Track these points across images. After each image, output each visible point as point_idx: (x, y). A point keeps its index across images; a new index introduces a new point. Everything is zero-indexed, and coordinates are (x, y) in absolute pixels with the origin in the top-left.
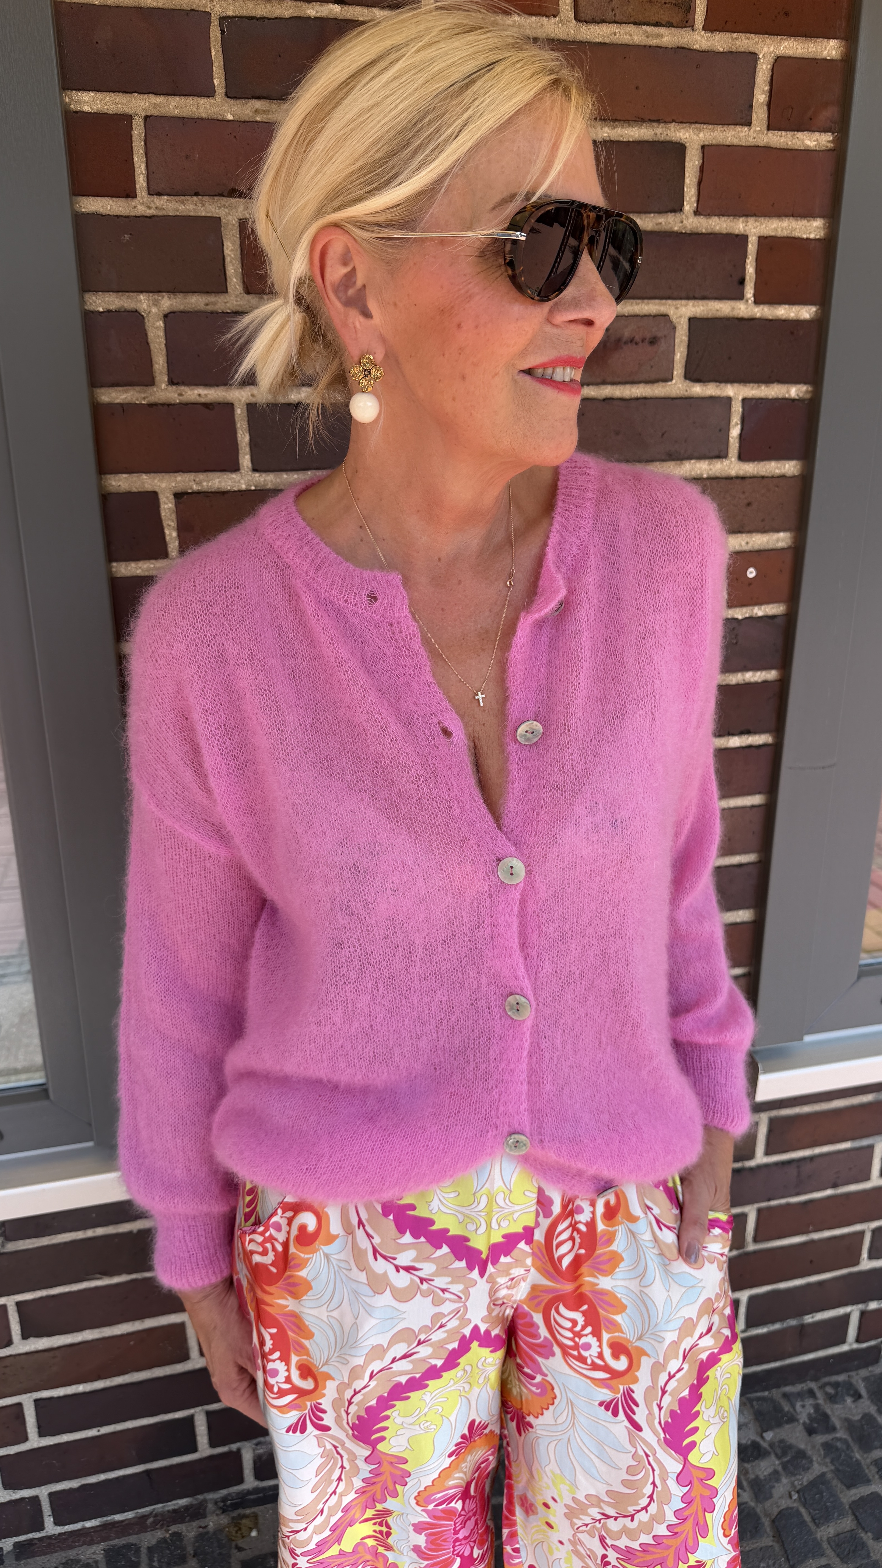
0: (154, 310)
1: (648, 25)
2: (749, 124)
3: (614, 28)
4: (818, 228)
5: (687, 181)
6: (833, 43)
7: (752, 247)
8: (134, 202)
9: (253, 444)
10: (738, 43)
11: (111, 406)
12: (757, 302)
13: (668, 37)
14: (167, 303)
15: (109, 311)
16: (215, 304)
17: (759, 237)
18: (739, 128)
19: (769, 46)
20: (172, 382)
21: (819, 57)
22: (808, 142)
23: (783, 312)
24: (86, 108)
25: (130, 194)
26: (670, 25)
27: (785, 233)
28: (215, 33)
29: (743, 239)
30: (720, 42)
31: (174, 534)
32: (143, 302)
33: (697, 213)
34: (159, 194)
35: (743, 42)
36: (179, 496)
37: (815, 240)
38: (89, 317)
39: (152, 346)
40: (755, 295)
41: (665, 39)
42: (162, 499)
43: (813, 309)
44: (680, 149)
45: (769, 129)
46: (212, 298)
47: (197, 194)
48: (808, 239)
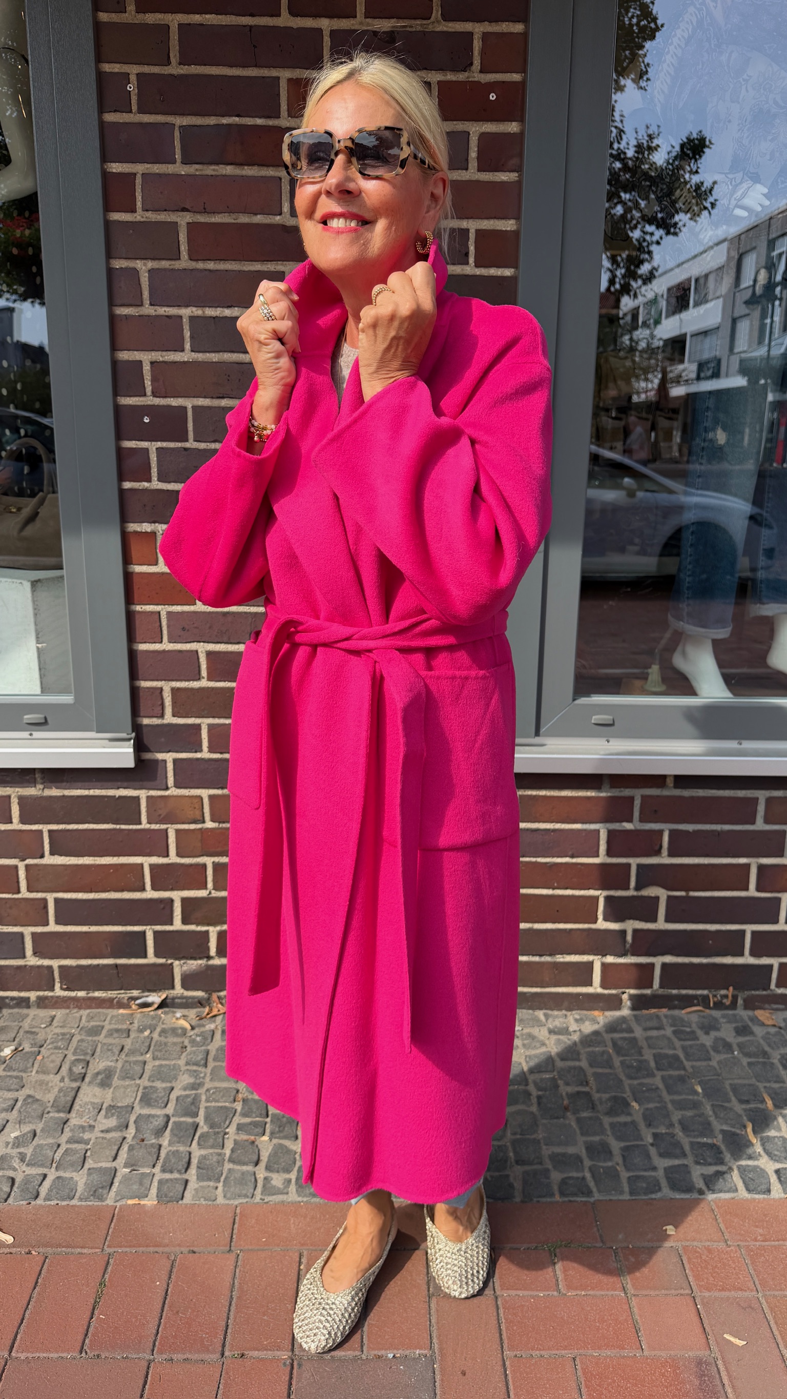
0: (144, 268)
2: (467, 169)
4: (512, 224)
6: (514, 124)
7: (472, 236)
8: (135, 215)
9: (192, 337)
11: (120, 315)
12: (477, 266)
14: (150, 264)
15: (122, 268)
16: (174, 265)
17: (476, 230)
18: (460, 171)
20: (151, 304)
21: (506, 132)
22: (503, 178)
23: (493, 272)
24: (114, 171)
25: (133, 210)
27: (492, 228)
28: (177, 134)
31: (150, 383)
32: (139, 264)
34: (147, 210)
36: (152, 363)
37: (511, 231)
39: (142, 286)
40: (475, 262)
42: (144, 364)
43: (513, 270)
46: (173, 262)
47: (166, 210)
48: (506, 231)
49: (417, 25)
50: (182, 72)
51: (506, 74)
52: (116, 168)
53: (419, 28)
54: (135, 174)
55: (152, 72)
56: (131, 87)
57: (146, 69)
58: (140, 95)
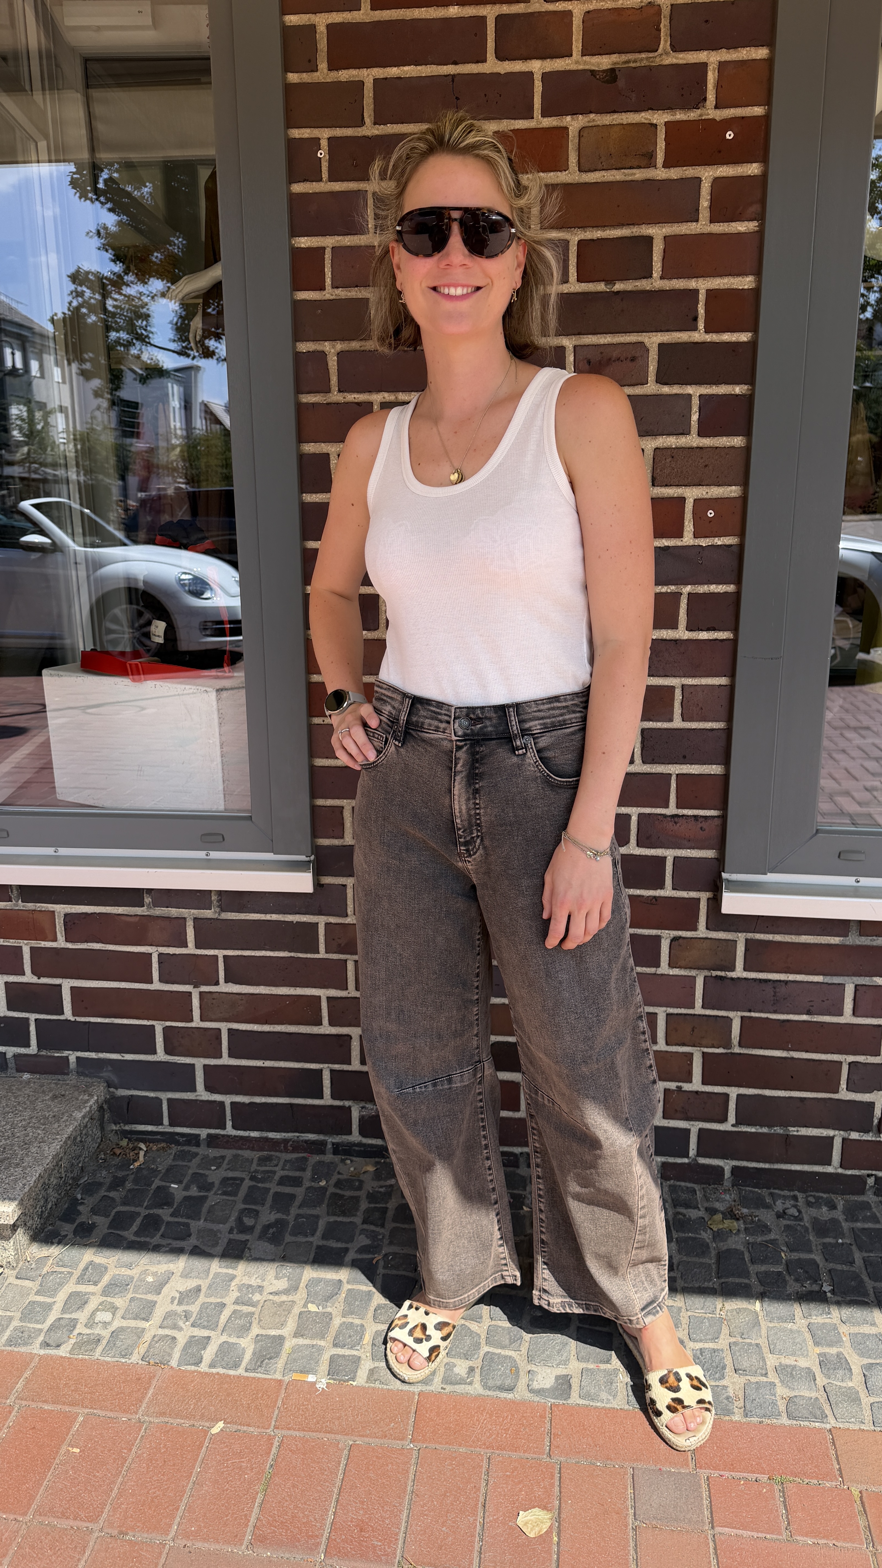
1: (625, 168)
3: (603, 173)
5: (655, 258)
10: (687, 172)
13: (639, 175)
19: (709, 172)
26: (639, 167)
29: (696, 292)
30: (675, 173)
33: (662, 278)
35: (690, 172)
38: (297, 355)
41: (637, 176)
44: (649, 240)
45: (711, 222)
49: (642, 59)
50: (376, 132)
51: (746, 109)
52: (304, 242)
53: (645, 63)
54: (324, 249)
55: (345, 135)
56: (322, 154)
57: (339, 132)
58: (331, 161)
